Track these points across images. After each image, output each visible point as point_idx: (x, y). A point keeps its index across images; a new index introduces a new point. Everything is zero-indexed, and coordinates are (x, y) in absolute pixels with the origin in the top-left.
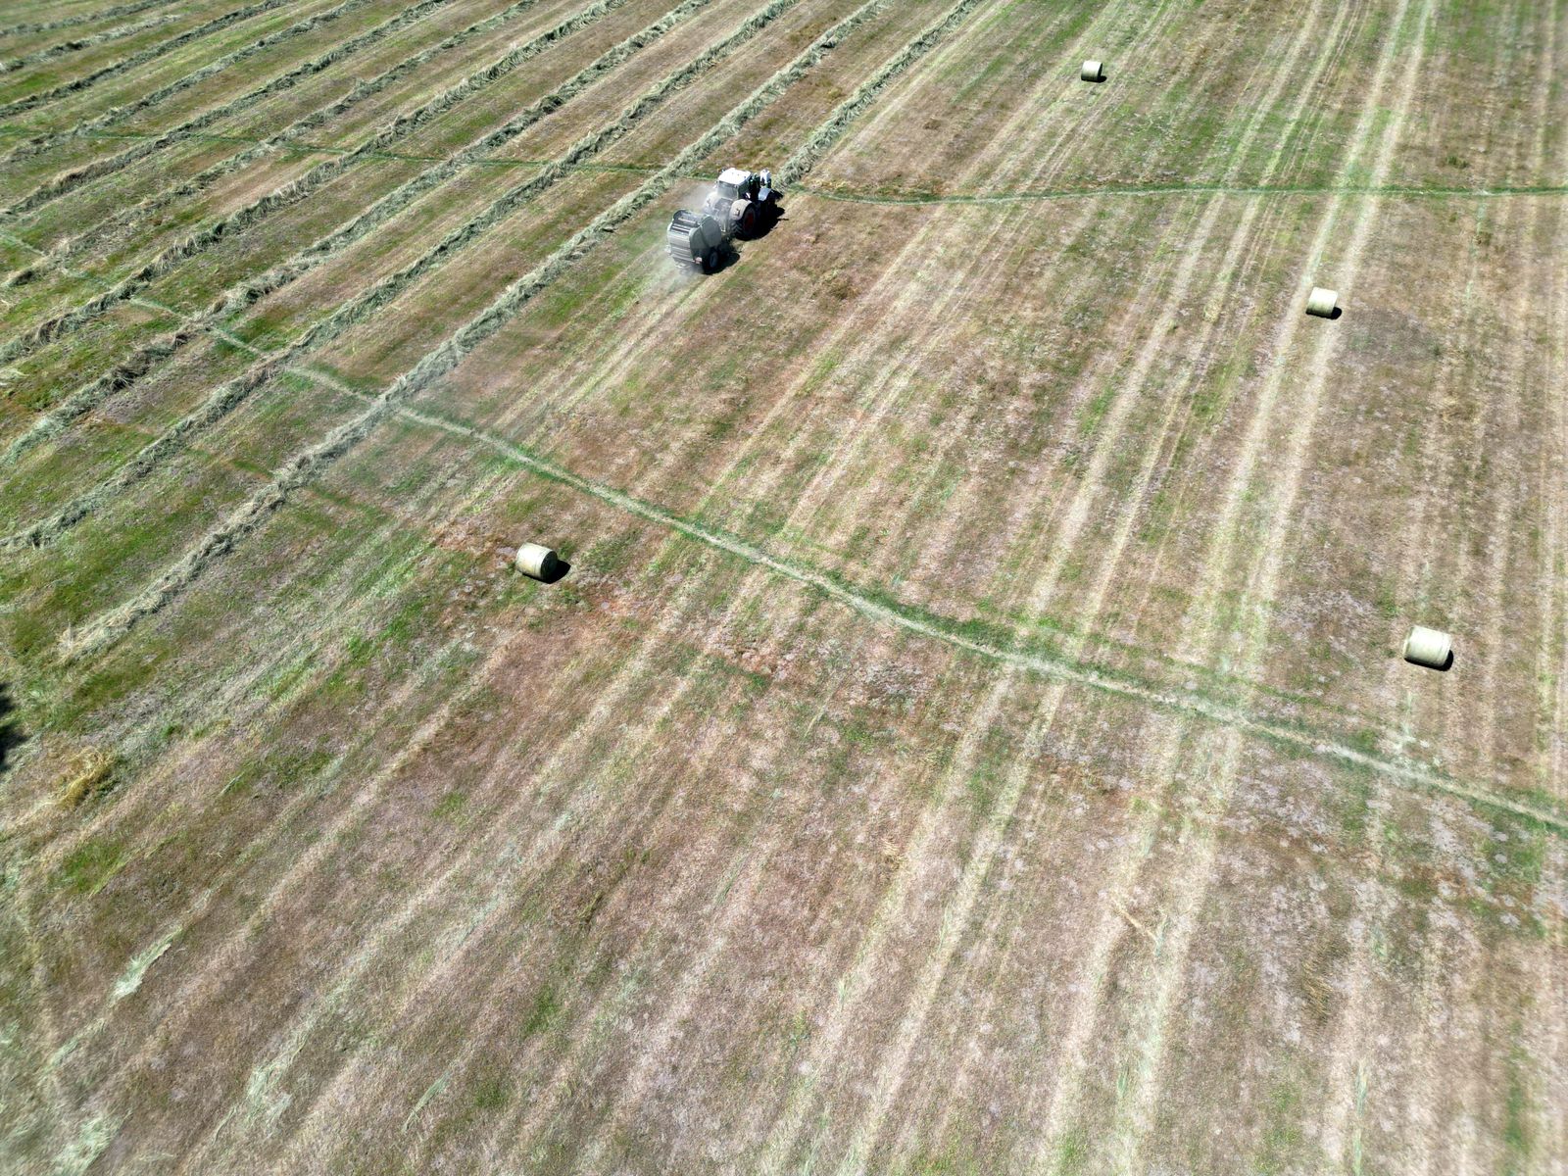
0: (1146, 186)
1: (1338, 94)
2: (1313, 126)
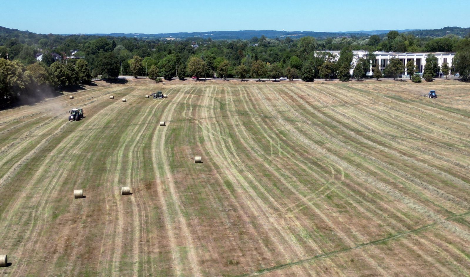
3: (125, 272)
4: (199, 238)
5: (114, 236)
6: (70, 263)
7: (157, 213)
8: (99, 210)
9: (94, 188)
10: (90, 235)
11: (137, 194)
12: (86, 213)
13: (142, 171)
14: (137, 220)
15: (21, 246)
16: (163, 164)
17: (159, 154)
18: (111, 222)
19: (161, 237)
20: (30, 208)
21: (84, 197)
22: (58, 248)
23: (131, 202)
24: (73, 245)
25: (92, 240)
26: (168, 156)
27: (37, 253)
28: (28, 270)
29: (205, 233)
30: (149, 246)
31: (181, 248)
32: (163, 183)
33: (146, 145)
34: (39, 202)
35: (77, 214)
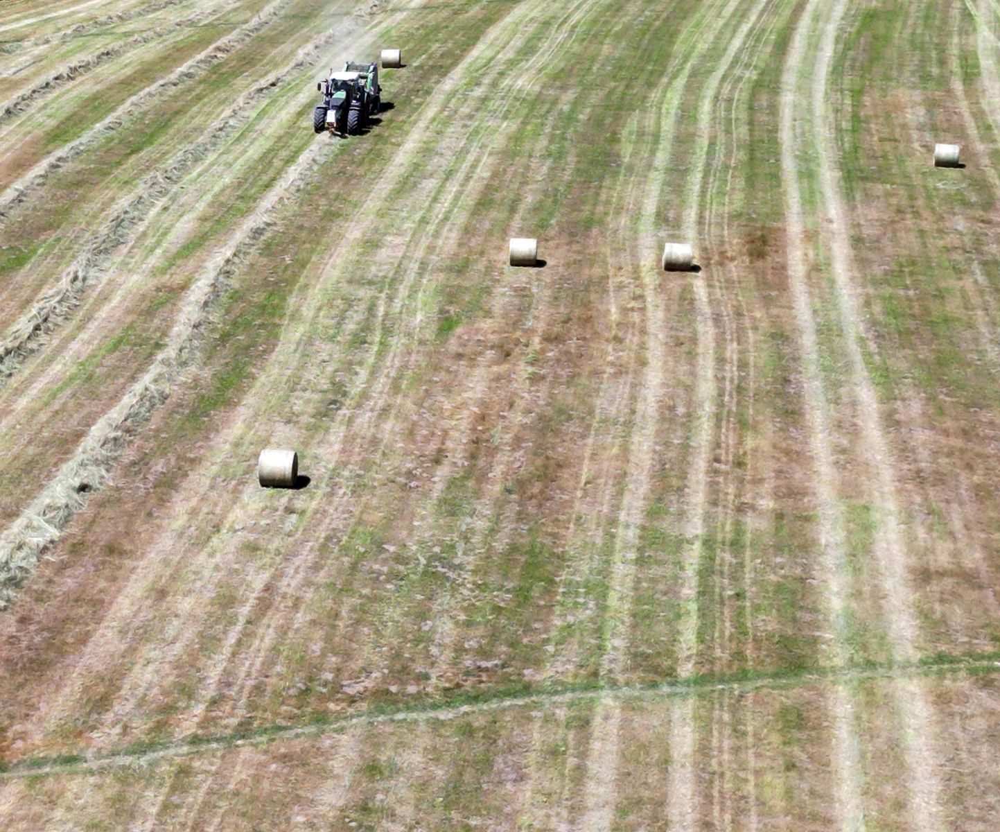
0: (451, 695)
1: (757, 481)
2: (736, 545)
3: (655, 571)
4: (919, 478)
5: (629, 424)
6: (485, 508)
7: (781, 358)
8: (587, 321)
9: (578, 231)
10: (549, 411)
11: (717, 272)
12: (541, 326)
13: (741, 183)
14: (710, 373)
15: (339, 418)
16: (815, 159)
17: (804, 116)
18: (620, 371)
19: (787, 452)
20: (370, 283)
21: (541, 264)
22: (449, 444)
23: (692, 302)
24: (497, 441)
25: (556, 432)
26: (839, 130)
27: (384, 454)
28: (357, 511)
29: (943, 461)
30: (741, 481)
31: (852, 509)
32: (811, 236)
33: (762, 74)
34: (400, 264)
35: (516, 324)
